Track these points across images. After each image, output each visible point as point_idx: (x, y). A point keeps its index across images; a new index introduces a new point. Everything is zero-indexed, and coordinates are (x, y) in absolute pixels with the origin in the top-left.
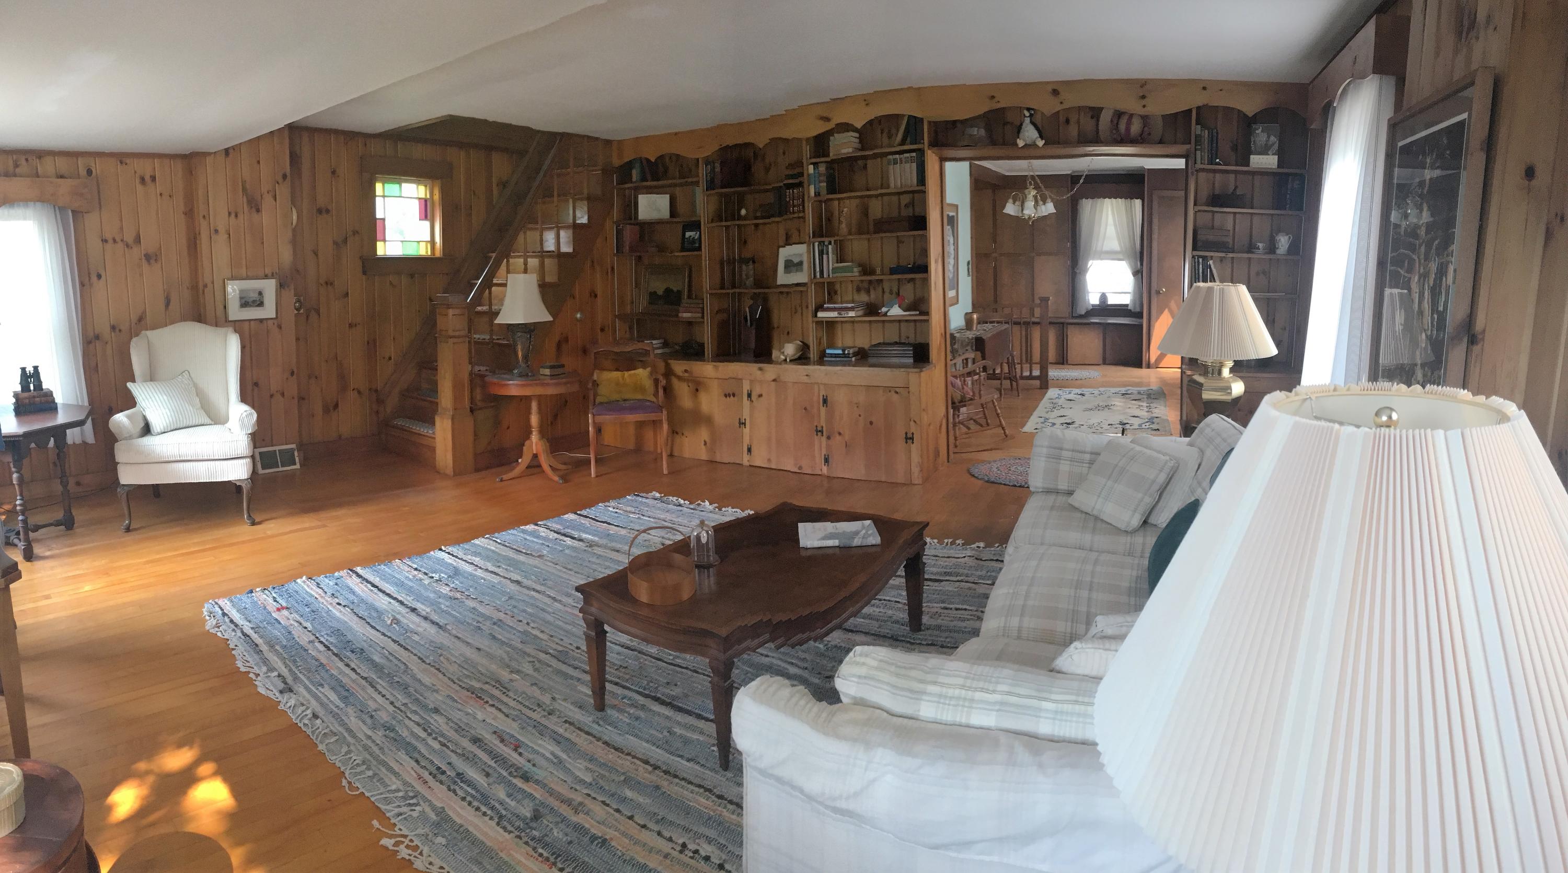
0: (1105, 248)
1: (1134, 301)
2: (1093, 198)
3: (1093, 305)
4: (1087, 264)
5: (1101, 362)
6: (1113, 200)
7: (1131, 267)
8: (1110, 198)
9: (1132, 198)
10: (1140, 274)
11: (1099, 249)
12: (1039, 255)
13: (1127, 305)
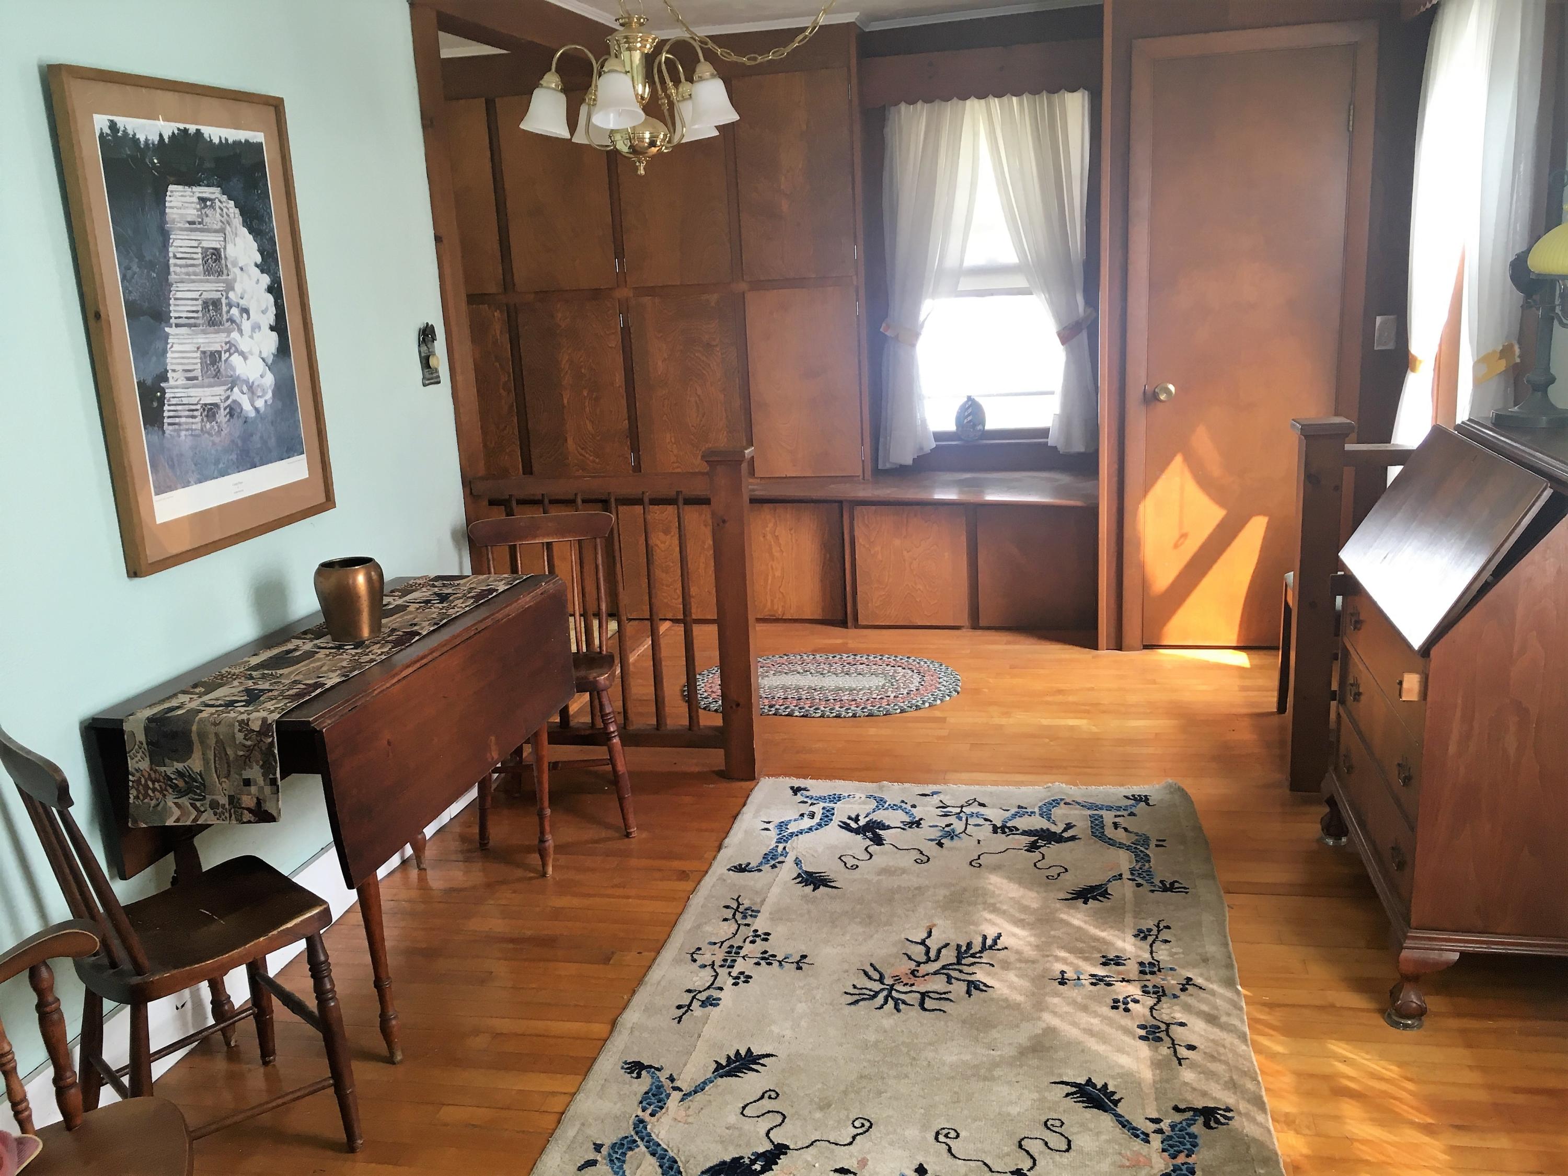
0: (973, 259)
1: (1066, 420)
2: (928, 100)
3: (938, 436)
4: (915, 313)
5: (964, 620)
6: (995, 103)
7: (1057, 315)
8: (981, 96)
9: (1054, 90)
10: (1084, 335)
11: (951, 261)
12: (759, 285)
13: (1045, 432)
